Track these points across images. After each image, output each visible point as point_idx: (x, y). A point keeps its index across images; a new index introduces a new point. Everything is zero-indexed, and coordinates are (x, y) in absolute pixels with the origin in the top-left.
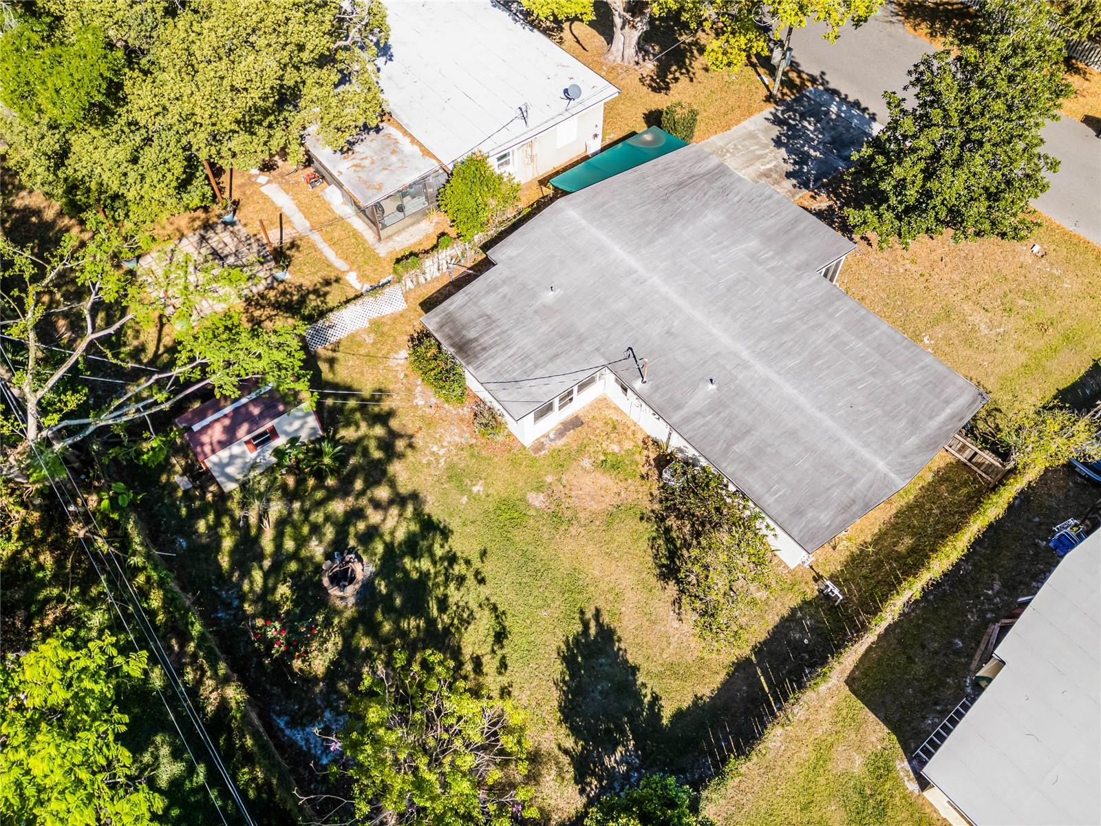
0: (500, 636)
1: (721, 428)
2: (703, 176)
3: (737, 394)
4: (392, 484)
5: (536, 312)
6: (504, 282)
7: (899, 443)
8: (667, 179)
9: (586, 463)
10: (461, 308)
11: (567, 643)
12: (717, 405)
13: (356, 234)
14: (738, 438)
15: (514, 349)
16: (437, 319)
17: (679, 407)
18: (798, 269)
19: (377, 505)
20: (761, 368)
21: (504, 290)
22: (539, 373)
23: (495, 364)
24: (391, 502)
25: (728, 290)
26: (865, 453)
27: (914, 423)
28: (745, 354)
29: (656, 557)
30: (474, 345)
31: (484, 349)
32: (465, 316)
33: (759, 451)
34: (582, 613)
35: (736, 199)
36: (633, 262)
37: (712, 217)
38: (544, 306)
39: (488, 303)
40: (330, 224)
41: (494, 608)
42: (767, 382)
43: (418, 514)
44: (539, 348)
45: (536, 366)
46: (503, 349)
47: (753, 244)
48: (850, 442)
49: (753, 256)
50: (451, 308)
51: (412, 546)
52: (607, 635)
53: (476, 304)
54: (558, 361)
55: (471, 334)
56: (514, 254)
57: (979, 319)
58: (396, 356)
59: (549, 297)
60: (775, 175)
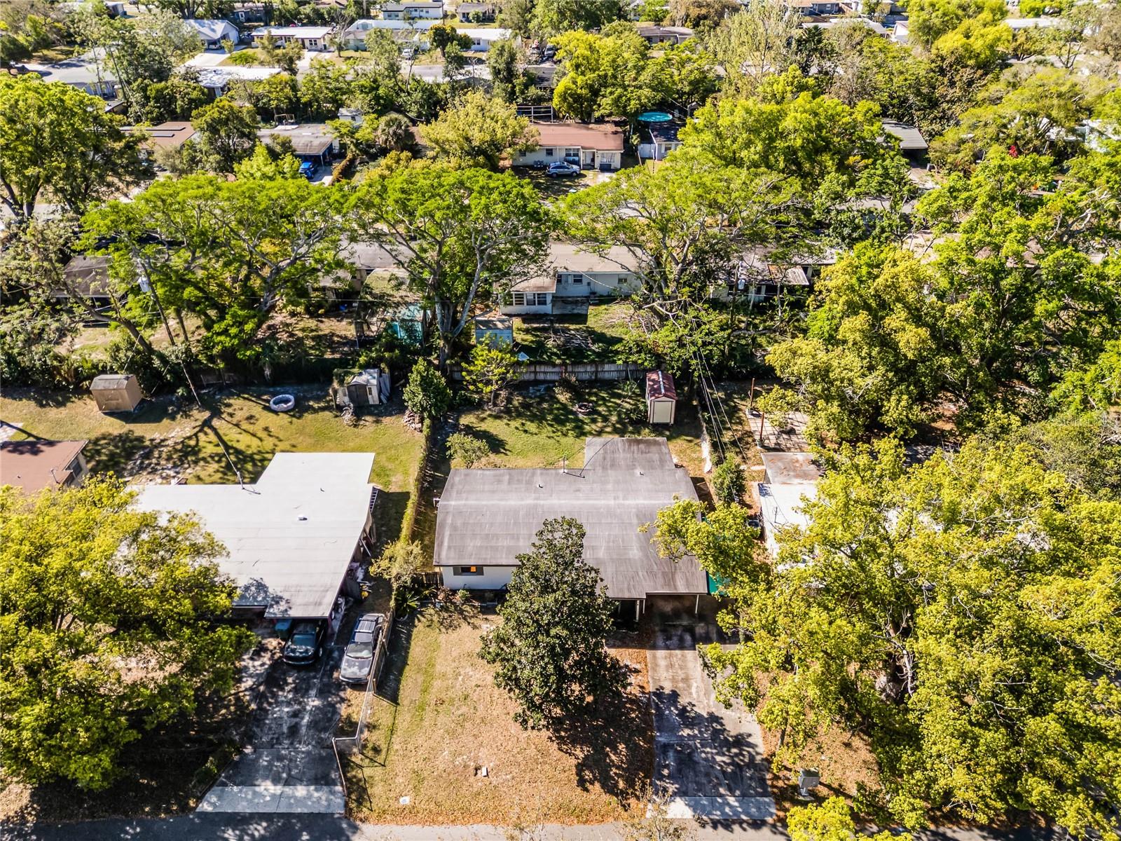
0: (525, 431)
1: (520, 478)
2: (673, 574)
4: (610, 433)
6: (662, 465)
7: (453, 516)
15: (621, 452)
17: (542, 474)
19: (605, 426)
21: (658, 463)
22: (602, 452)
23: (620, 445)
24: (602, 430)
30: (636, 444)
31: (631, 445)
41: (536, 435)
42: (522, 500)
43: (592, 434)
45: (606, 453)
46: (625, 449)
50: (663, 447)
51: (578, 428)
53: (659, 454)
54: (601, 459)
55: (643, 446)
56: (677, 475)
60: (681, 685)
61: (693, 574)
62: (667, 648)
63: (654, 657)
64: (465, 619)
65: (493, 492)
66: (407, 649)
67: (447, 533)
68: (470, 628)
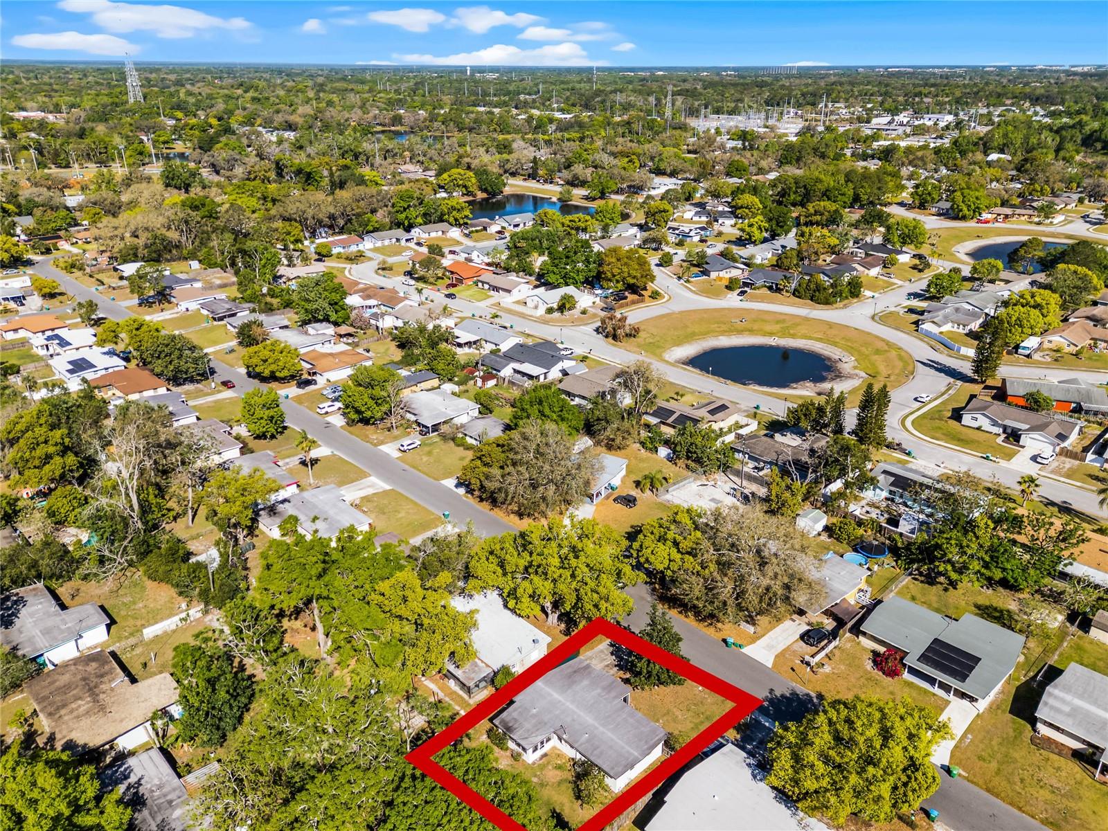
1: (591, 747)
2: (582, 669)
3: (595, 737)
5: (531, 716)
6: (518, 708)
8: (570, 670)
9: (550, 767)
10: (506, 717)
12: (588, 741)
13: (462, 697)
14: (595, 749)
15: (525, 728)
17: (578, 744)
18: (615, 698)
20: (601, 729)
23: (519, 733)
25: (591, 706)
26: (632, 751)
27: (646, 742)
28: (597, 725)
29: (574, 793)
30: (512, 728)
31: (515, 729)
32: (507, 719)
33: (601, 753)
34: (551, 809)
35: (594, 676)
36: (560, 698)
37: (586, 682)
38: (533, 714)
39: (515, 715)
40: (452, 694)
42: (603, 733)
44: (533, 728)
45: (532, 733)
46: (521, 729)
47: (599, 691)
48: (628, 748)
49: (599, 695)
50: (503, 717)
53: (511, 715)
55: (510, 725)
56: (521, 698)
57: (678, 713)
59: (534, 711)
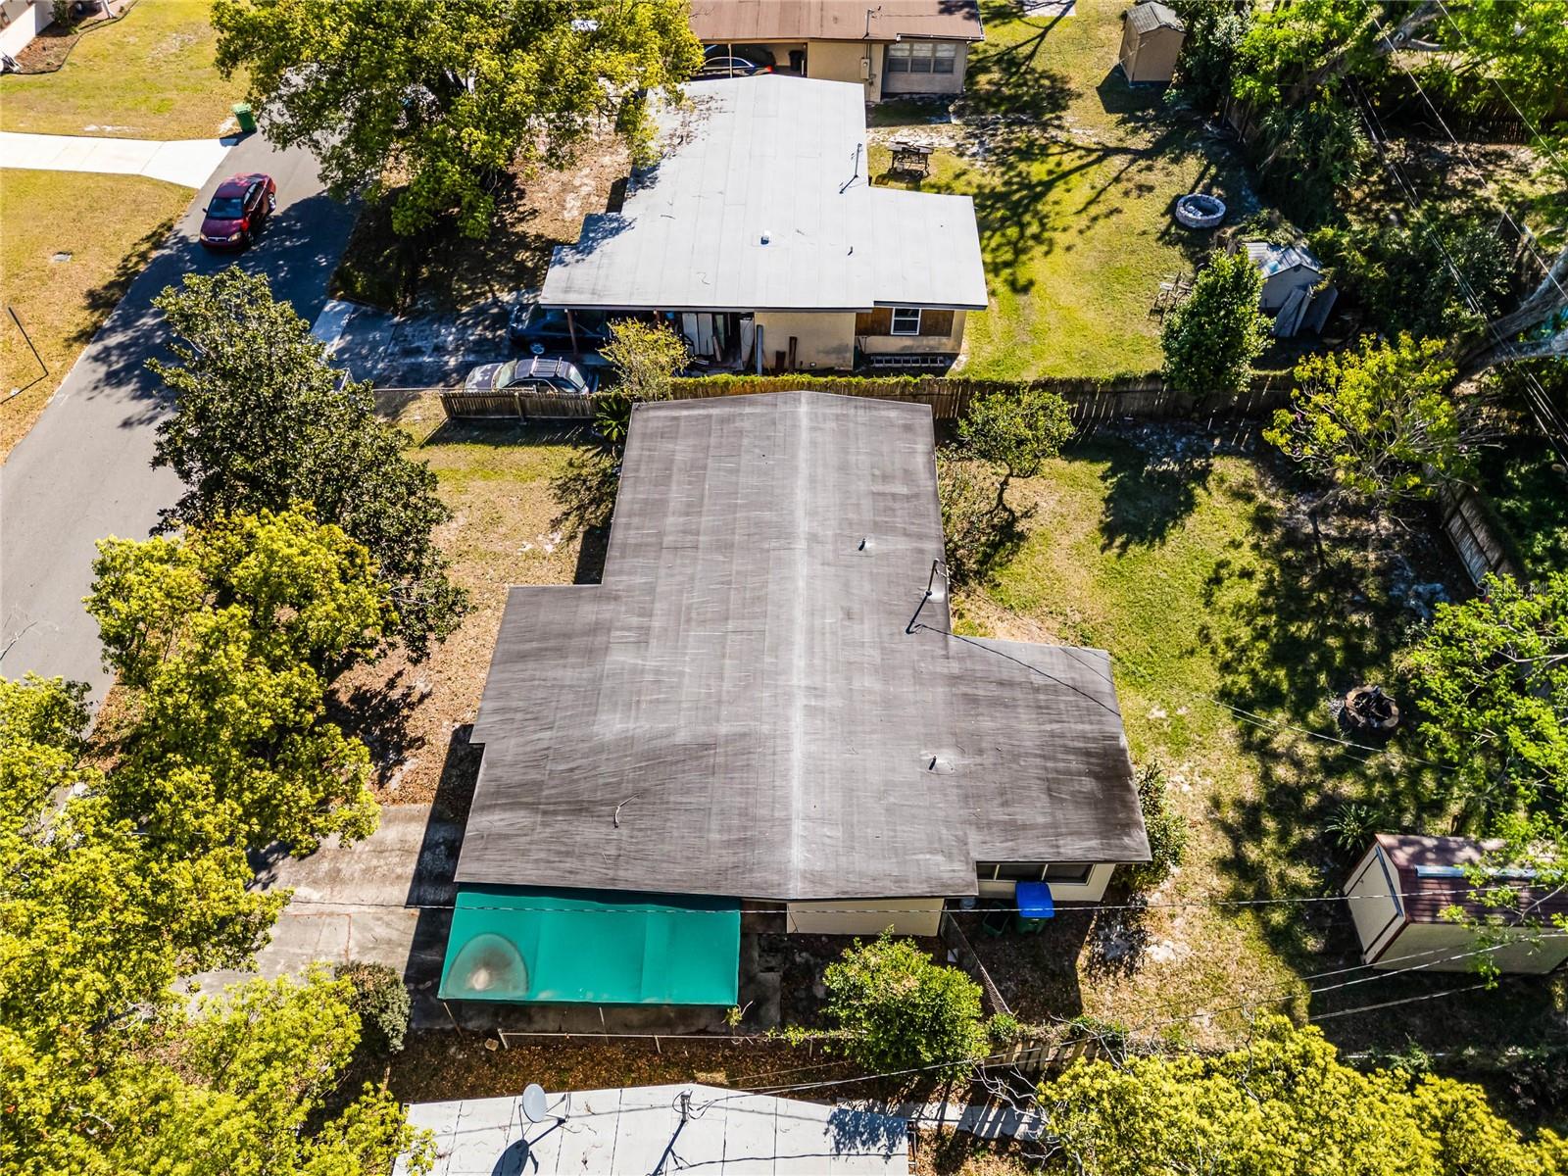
0: (1217, 580)
1: (899, 513)
2: (532, 807)
3: (850, 524)
4: (1266, 776)
5: (980, 752)
6: (990, 825)
7: (763, 415)
8: (588, 831)
10: (1081, 833)
11: (1151, 545)
15: (1048, 727)
16: (1126, 840)
17: (921, 551)
18: (616, 598)
19: (1297, 764)
20: (803, 526)
21: (999, 814)
22: (1038, 680)
23: (1087, 727)
24: (1276, 756)
25: (727, 619)
26: (805, 422)
29: (1014, 553)
30: (1097, 769)
31: (1088, 753)
34: (1120, 556)
35: (548, 734)
37: (611, 725)
38: (963, 752)
39: (1035, 811)
41: (1207, 604)
42: (812, 514)
43: (1250, 730)
44: (1015, 706)
45: (1037, 690)
46: (1062, 736)
48: (804, 436)
50: (1094, 843)
51: (1270, 698)
52: (1109, 531)
53: (1054, 825)
54: (1005, 675)
55: (1088, 784)
56: (940, 858)
58: (1172, 957)
59: (946, 759)
60: (325, 866)
61: (524, 853)
62: (426, 846)
63: (411, 819)
64: (578, 508)
65: (843, 468)
66: (529, 443)
67: (714, 411)
68: (558, 515)
